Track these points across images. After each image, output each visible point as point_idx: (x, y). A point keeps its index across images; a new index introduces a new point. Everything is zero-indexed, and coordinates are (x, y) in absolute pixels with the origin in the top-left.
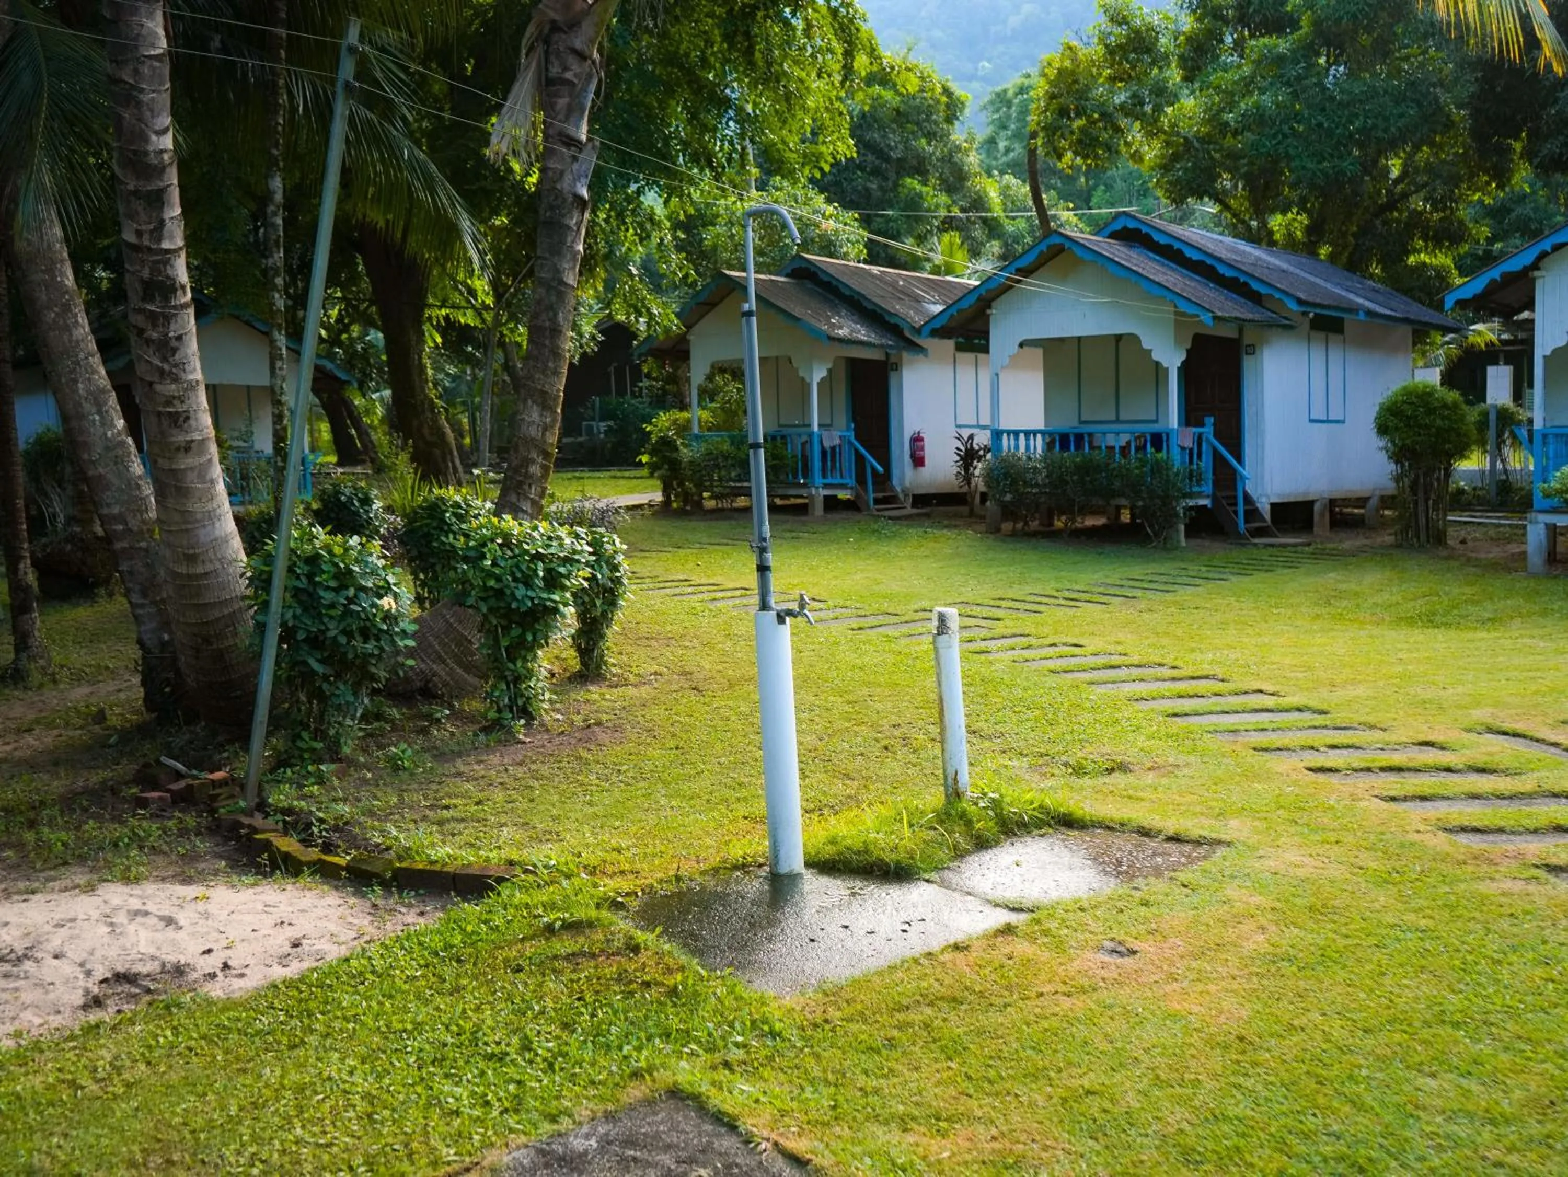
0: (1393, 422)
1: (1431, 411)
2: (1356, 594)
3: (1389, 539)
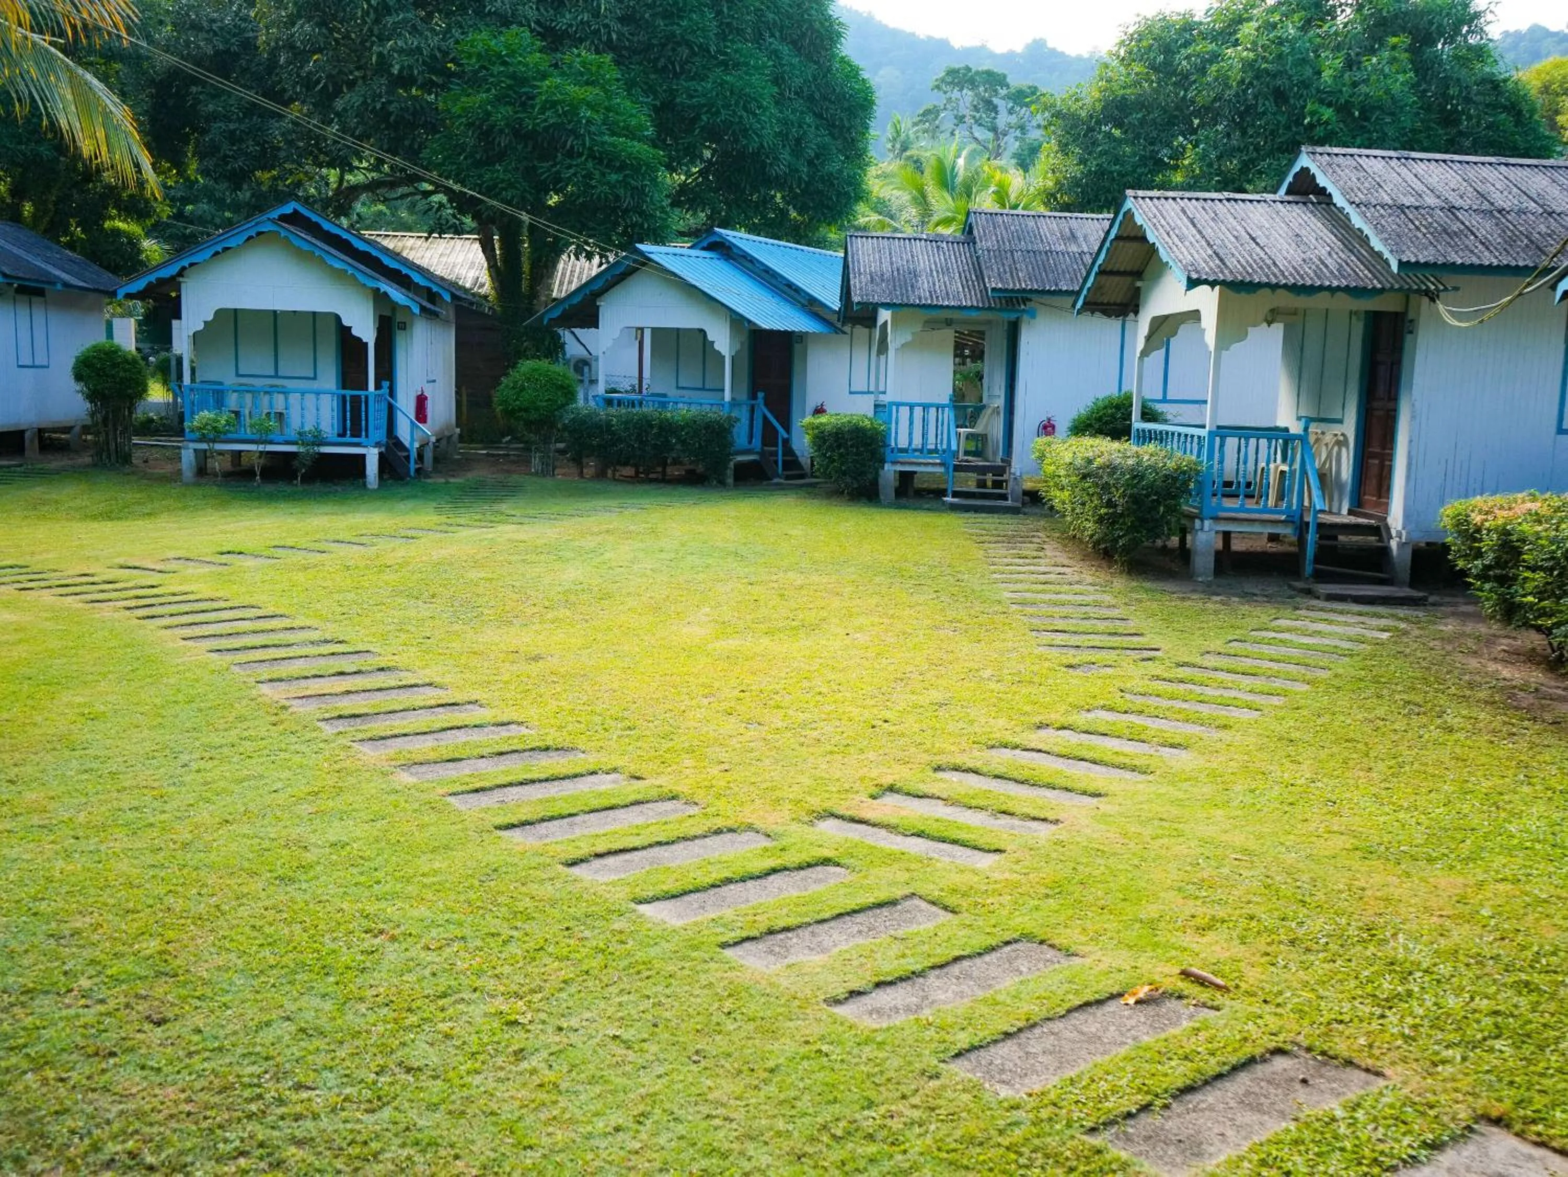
0: (86, 372)
1: (115, 365)
2: (57, 502)
3: (88, 460)
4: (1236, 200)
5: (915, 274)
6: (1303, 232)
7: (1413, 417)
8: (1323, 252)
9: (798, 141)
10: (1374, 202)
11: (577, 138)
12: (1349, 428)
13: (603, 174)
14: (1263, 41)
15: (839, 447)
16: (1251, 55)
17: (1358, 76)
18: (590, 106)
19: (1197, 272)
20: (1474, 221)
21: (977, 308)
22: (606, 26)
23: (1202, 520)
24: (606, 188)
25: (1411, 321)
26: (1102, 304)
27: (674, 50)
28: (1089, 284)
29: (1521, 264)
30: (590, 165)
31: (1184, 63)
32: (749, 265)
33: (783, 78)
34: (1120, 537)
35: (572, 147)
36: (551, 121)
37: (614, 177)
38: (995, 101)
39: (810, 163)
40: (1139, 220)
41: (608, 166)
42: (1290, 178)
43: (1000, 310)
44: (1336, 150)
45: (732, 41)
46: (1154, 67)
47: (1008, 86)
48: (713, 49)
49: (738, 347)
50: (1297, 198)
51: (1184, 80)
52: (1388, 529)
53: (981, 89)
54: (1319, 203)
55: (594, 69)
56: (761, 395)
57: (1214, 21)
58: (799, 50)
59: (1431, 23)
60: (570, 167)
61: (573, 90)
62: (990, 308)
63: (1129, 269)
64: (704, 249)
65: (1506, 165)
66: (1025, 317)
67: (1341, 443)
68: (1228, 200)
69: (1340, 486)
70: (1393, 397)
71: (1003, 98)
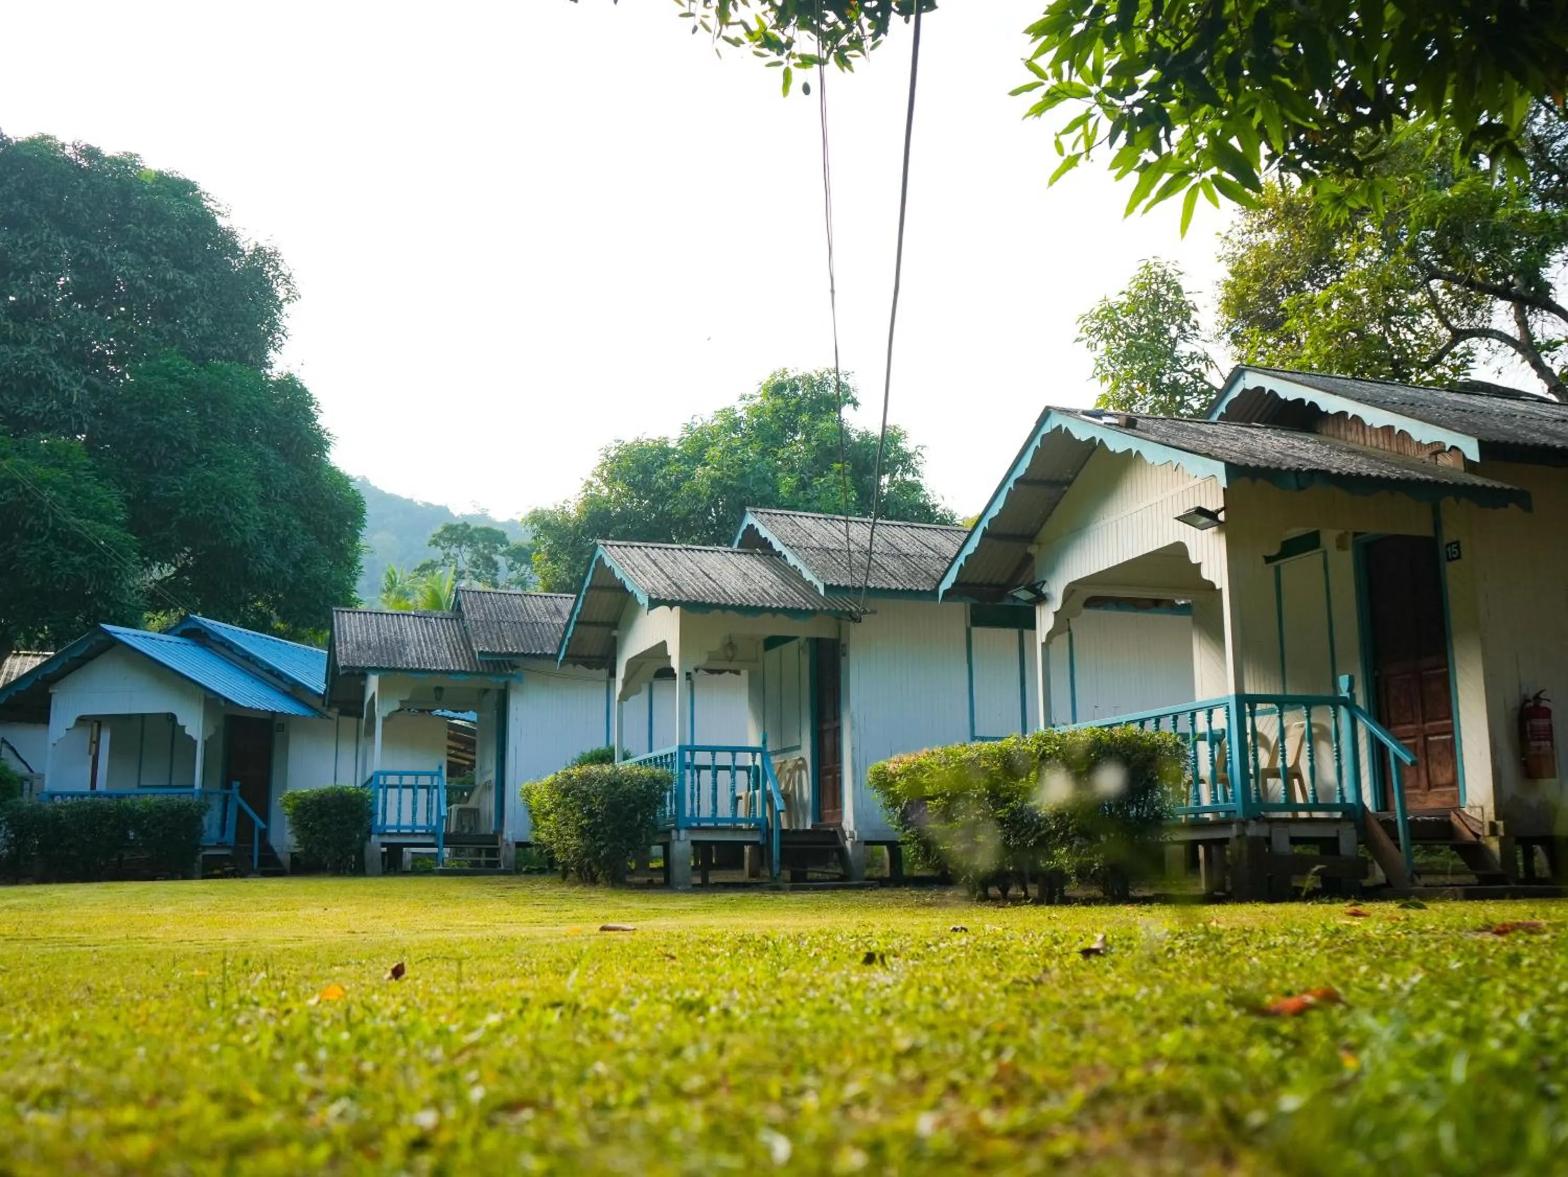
4: (693, 550)
5: (403, 644)
6: (750, 572)
7: (853, 728)
8: (766, 586)
9: (284, 542)
10: (804, 545)
11: (38, 518)
12: (806, 752)
13: (66, 556)
14: (728, 461)
15: (321, 816)
16: (718, 474)
17: (810, 493)
18: (55, 486)
19: (657, 594)
20: (885, 561)
21: (465, 672)
22: (77, 416)
23: (678, 831)
24: (69, 570)
25: (844, 645)
26: (582, 657)
27: (151, 445)
28: (569, 635)
29: (921, 589)
30: (51, 546)
31: (660, 481)
32: (227, 653)
33: (269, 480)
34: (602, 847)
35: (32, 526)
36: (10, 499)
37: (78, 559)
38: (496, 558)
39: (296, 565)
40: (608, 563)
41: (71, 549)
42: (740, 537)
43: (489, 674)
44: (774, 511)
45: (216, 441)
46: (633, 485)
47: (508, 544)
48: (194, 447)
49: (211, 732)
50: (744, 550)
51: (661, 496)
52: (843, 832)
53: (481, 546)
54: (764, 554)
55: (62, 453)
56: (236, 784)
57: (685, 449)
58: (286, 456)
59: (867, 454)
60: (28, 548)
61: (39, 471)
62: (478, 673)
63: (605, 620)
64: (177, 635)
65: (912, 527)
66: (514, 682)
67: (799, 767)
68: (687, 549)
69: (803, 806)
70: (837, 717)
71: (502, 555)
